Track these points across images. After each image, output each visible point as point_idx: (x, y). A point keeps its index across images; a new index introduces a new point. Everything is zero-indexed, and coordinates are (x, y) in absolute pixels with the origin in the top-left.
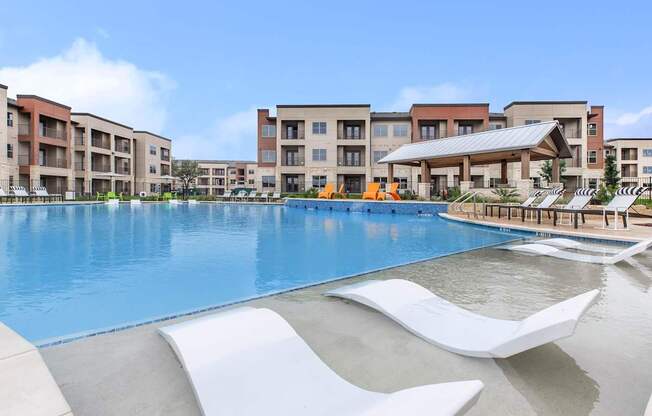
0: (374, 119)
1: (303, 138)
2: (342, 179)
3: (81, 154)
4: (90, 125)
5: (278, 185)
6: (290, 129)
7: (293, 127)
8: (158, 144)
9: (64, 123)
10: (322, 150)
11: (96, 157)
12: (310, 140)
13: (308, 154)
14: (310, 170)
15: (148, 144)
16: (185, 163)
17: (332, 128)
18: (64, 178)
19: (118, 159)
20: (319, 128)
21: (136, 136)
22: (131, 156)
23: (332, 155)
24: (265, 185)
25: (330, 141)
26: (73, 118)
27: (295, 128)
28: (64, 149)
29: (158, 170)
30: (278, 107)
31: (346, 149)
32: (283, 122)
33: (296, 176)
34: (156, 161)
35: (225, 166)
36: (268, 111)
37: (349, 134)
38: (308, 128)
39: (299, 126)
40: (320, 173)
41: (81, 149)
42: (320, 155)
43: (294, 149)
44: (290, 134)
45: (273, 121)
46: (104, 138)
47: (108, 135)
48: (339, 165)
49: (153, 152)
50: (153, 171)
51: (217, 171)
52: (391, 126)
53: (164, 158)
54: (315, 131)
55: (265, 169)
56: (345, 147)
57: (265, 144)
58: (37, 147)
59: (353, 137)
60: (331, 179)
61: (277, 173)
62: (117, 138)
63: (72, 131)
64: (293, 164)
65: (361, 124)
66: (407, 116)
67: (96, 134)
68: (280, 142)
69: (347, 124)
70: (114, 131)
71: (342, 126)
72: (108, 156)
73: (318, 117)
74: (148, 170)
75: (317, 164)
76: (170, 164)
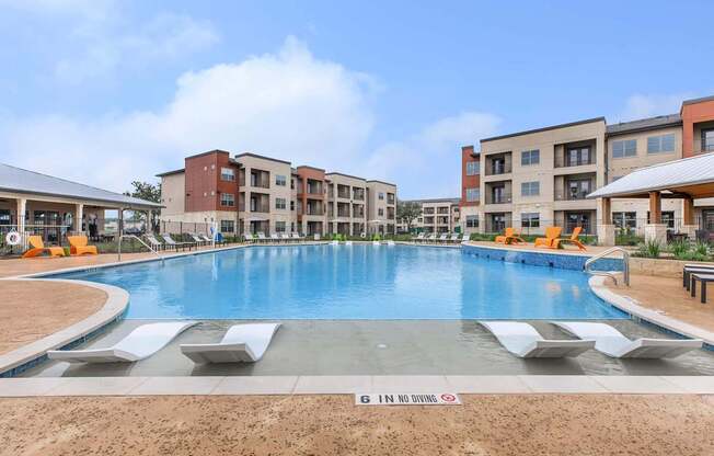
0: (609, 136)
1: (510, 171)
2: (561, 217)
3: (331, 203)
4: (336, 181)
5: (482, 225)
6: (497, 162)
7: (499, 161)
8: (385, 190)
9: (321, 182)
10: (533, 183)
11: (340, 205)
12: (519, 174)
13: (516, 189)
14: (518, 207)
15: (377, 190)
16: (409, 204)
17: (547, 157)
18: (321, 223)
19: (355, 206)
20: (531, 157)
21: (369, 185)
22: (364, 202)
23: (547, 187)
24: (469, 224)
25: (545, 172)
26: (327, 178)
27: (502, 162)
28: (321, 201)
29: (385, 212)
30: (481, 141)
31: (568, 178)
32: (487, 156)
33: (503, 214)
34: (383, 204)
35: (448, 205)
36: (472, 147)
37: (573, 158)
38: (516, 159)
39: (507, 158)
40: (531, 210)
41: (331, 200)
42: (531, 189)
43: (501, 184)
44: (497, 168)
45: (476, 157)
46: (346, 190)
47: (348, 187)
48: (556, 199)
49: (381, 198)
50: (381, 214)
51: (442, 209)
53: (390, 201)
54: (525, 162)
55: (469, 208)
56: (566, 176)
57: (470, 182)
58: (305, 202)
59: (579, 163)
60: (546, 217)
61: (480, 212)
62: (355, 189)
63: (326, 187)
64: (500, 202)
65: (590, 144)
67: (341, 187)
68: (484, 179)
69: (568, 147)
70: (352, 183)
71: (561, 152)
72: (348, 204)
73: (529, 144)
74: (377, 212)
75: (527, 200)
76: (394, 206)
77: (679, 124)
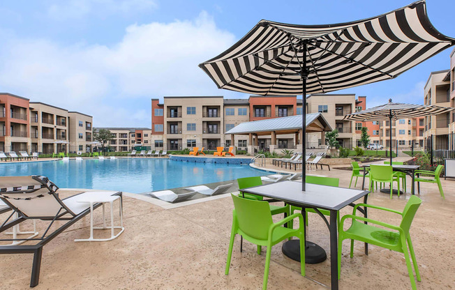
0: (225, 105)
1: (181, 117)
2: (206, 142)
3: (35, 128)
4: (41, 109)
5: (165, 146)
6: (173, 111)
7: (174, 110)
8: (84, 121)
9: (25, 109)
10: (193, 124)
11: (45, 129)
12: (186, 119)
13: (184, 127)
14: (185, 136)
15: (78, 119)
16: (102, 131)
17: (199, 111)
18: (25, 143)
19: (58, 130)
20: (191, 111)
21: (70, 115)
22: (67, 128)
23: (199, 127)
24: (157, 145)
25: (198, 118)
26: (31, 106)
27: (176, 111)
28: (25, 125)
29: (84, 136)
30: (165, 97)
31: (208, 123)
32: (168, 107)
33: (177, 140)
34: (83, 131)
35: (127, 132)
36: (158, 100)
37: (210, 113)
38: (184, 111)
39: (179, 110)
40: (192, 138)
41: (35, 124)
42: (191, 127)
43: (176, 123)
44: (172, 114)
45: (161, 106)
46: (49, 118)
47: (52, 115)
48: (203, 133)
49: (81, 125)
50: (81, 137)
51: (122, 135)
52: (236, 109)
53: (87, 128)
54: (188, 113)
55: (156, 136)
56: (207, 122)
57: (157, 120)
58: (9, 124)
59: (212, 116)
60: (199, 141)
61: (164, 138)
62: (58, 117)
63: (29, 114)
64: (174, 133)
65: (217, 108)
66: (247, 102)
67: (45, 115)
68: (166, 119)
69: (208, 108)
70: (56, 113)
71: (205, 109)
72: (52, 129)
73: (191, 103)
74: (77, 136)
75: (190, 132)
76: (91, 132)
77: (248, 105)
